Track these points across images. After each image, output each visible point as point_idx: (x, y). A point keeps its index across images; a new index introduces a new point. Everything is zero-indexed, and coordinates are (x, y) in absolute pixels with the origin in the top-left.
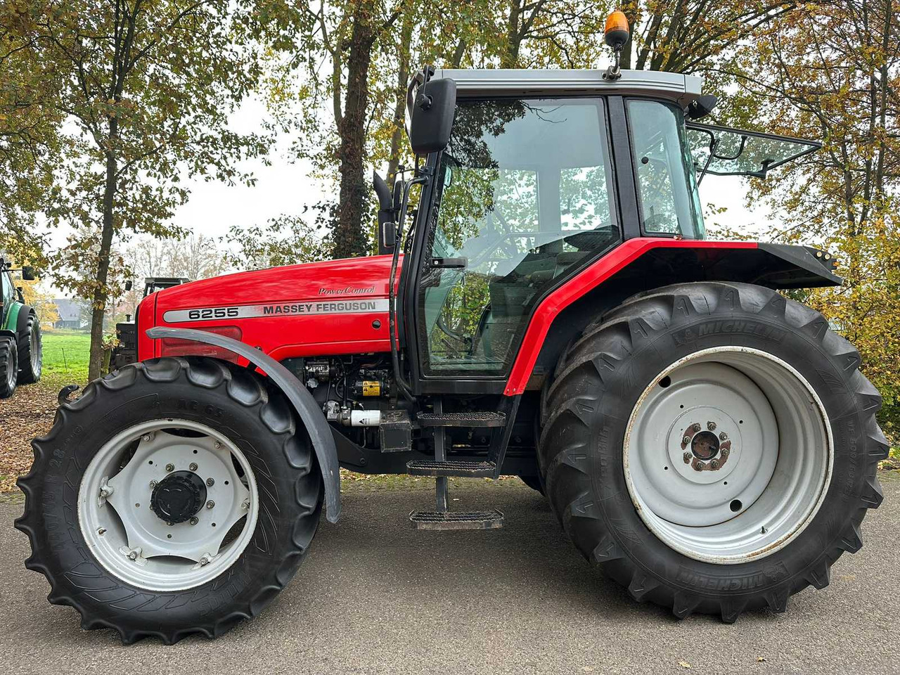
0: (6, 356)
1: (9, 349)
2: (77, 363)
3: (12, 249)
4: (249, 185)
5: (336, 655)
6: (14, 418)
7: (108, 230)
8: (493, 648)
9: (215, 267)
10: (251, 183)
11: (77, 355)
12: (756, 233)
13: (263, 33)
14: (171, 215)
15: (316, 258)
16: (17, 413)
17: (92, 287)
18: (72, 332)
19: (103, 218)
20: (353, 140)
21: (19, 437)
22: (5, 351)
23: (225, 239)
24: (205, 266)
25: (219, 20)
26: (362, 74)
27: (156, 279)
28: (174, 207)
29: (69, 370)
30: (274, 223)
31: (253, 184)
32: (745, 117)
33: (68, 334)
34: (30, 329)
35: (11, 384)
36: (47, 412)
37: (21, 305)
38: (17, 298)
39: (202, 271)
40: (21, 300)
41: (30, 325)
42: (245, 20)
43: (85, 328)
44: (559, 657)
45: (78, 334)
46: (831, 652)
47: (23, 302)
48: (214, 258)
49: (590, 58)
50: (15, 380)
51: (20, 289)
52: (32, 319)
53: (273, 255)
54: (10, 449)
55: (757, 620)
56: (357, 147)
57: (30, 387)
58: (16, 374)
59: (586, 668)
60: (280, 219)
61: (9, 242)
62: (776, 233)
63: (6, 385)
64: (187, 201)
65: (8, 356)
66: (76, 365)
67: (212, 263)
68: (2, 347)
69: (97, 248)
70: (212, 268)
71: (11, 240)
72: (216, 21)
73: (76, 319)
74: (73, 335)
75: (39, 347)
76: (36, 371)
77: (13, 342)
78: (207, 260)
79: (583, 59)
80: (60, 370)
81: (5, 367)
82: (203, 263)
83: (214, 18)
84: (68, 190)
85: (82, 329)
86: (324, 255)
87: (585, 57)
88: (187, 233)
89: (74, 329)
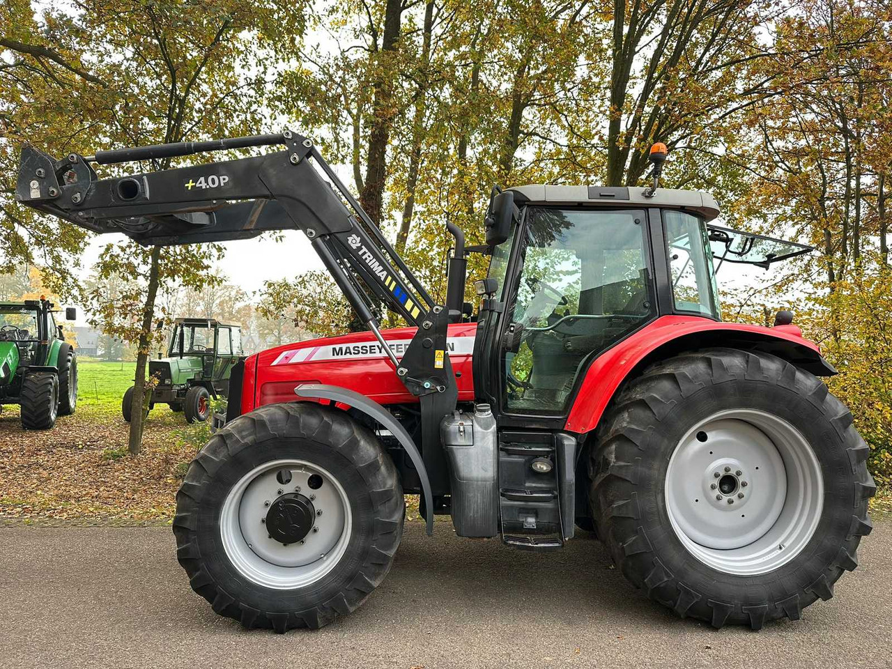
0: (50, 391)
1: (53, 384)
2: (104, 394)
3: (57, 289)
4: (277, 241)
5: (361, 645)
6: (60, 449)
7: (154, 283)
8: (479, 643)
9: (230, 298)
10: (279, 239)
11: (101, 386)
12: (736, 290)
13: (294, 110)
14: (207, 267)
15: (336, 308)
16: (62, 444)
17: (138, 334)
18: (90, 359)
19: (149, 272)
20: (372, 207)
21: (70, 467)
22: (50, 386)
23: (258, 293)
24: (220, 297)
25: (256, 98)
26: (381, 150)
27: (186, 320)
28: (210, 259)
29: (100, 402)
30: (301, 279)
31: (281, 240)
32: (734, 175)
33: (85, 362)
34: (69, 364)
35: (53, 417)
36: (88, 443)
37: (61, 342)
38: (58, 336)
39: (218, 301)
40: (62, 338)
41: (69, 361)
42: (279, 99)
43: (101, 356)
44: (529, 651)
45: (95, 362)
46: (736, 653)
47: (63, 340)
48: (229, 289)
49: (589, 119)
50: (56, 412)
51: (61, 327)
52: (71, 355)
53: (300, 307)
54: (64, 478)
55: (686, 629)
56: (375, 213)
57: (67, 418)
58: (57, 407)
59: (548, 658)
60: (306, 275)
61: (54, 282)
62: (752, 292)
63: (49, 417)
64: (223, 256)
65: (52, 390)
66: (104, 397)
67: (227, 294)
68: (47, 382)
69: (144, 299)
70: (227, 299)
71: (56, 280)
72: (254, 99)
73: (94, 346)
74: (90, 362)
75: (75, 381)
76: (72, 404)
77: (56, 378)
78: (223, 291)
79: (583, 120)
80: (89, 401)
81: (49, 401)
82: (219, 294)
83: (252, 97)
84: (119, 247)
85: (99, 356)
86: (343, 306)
87: (585, 118)
88: (221, 281)
89: (91, 356)
